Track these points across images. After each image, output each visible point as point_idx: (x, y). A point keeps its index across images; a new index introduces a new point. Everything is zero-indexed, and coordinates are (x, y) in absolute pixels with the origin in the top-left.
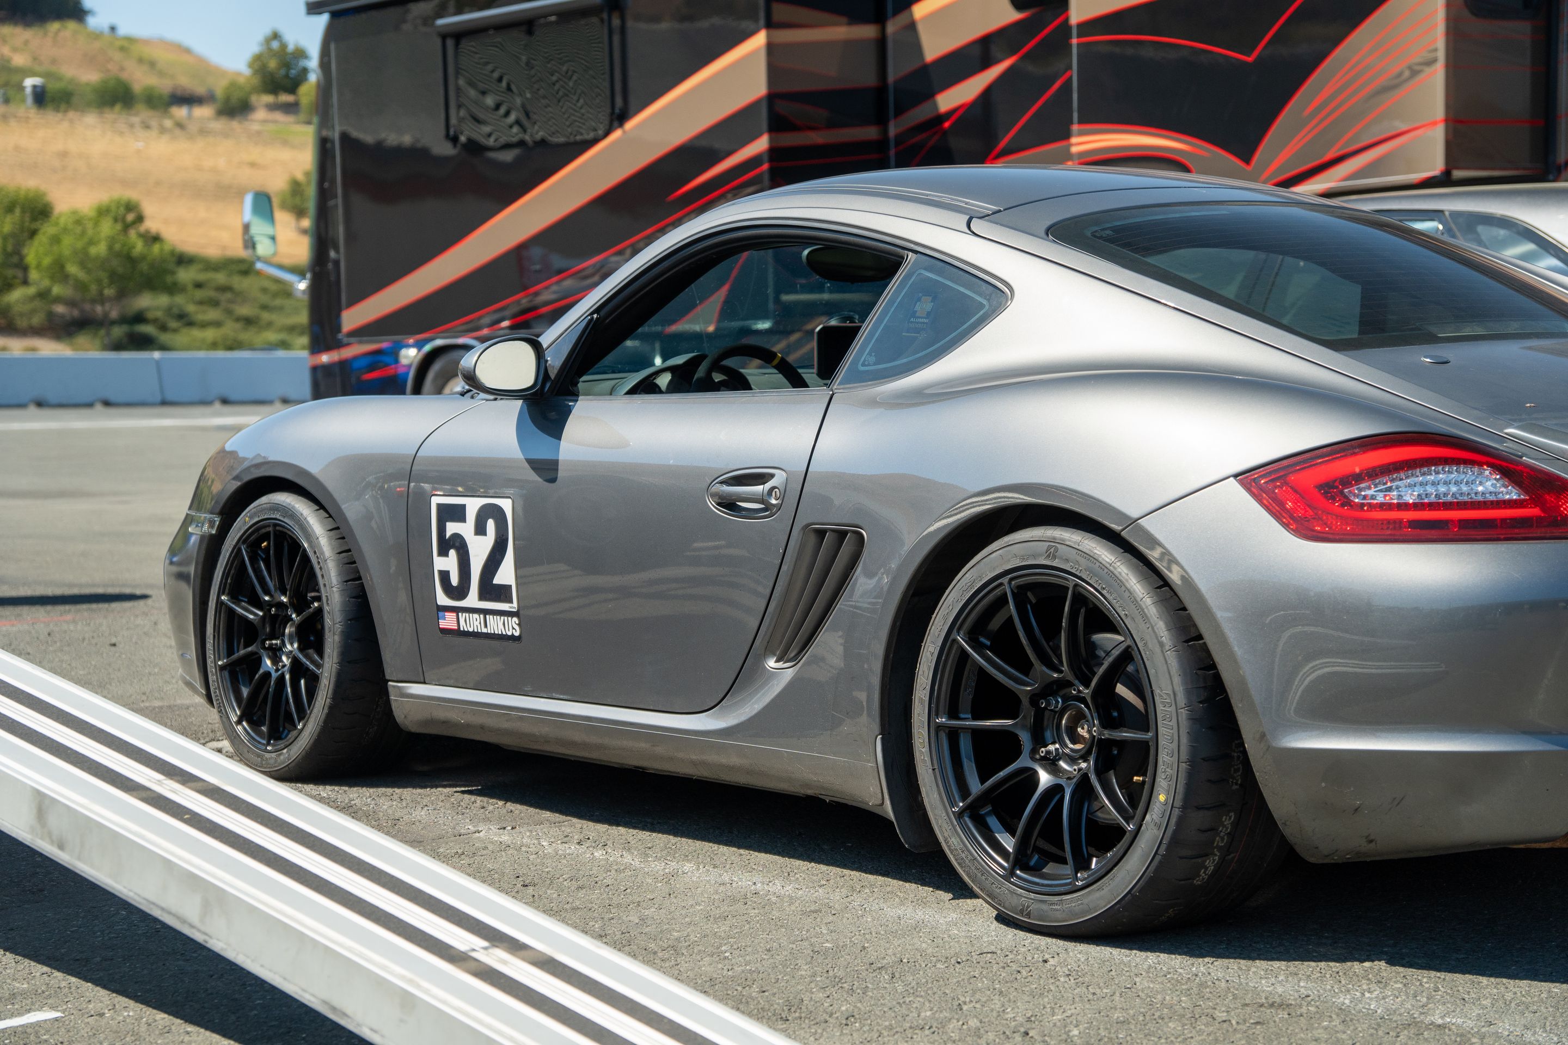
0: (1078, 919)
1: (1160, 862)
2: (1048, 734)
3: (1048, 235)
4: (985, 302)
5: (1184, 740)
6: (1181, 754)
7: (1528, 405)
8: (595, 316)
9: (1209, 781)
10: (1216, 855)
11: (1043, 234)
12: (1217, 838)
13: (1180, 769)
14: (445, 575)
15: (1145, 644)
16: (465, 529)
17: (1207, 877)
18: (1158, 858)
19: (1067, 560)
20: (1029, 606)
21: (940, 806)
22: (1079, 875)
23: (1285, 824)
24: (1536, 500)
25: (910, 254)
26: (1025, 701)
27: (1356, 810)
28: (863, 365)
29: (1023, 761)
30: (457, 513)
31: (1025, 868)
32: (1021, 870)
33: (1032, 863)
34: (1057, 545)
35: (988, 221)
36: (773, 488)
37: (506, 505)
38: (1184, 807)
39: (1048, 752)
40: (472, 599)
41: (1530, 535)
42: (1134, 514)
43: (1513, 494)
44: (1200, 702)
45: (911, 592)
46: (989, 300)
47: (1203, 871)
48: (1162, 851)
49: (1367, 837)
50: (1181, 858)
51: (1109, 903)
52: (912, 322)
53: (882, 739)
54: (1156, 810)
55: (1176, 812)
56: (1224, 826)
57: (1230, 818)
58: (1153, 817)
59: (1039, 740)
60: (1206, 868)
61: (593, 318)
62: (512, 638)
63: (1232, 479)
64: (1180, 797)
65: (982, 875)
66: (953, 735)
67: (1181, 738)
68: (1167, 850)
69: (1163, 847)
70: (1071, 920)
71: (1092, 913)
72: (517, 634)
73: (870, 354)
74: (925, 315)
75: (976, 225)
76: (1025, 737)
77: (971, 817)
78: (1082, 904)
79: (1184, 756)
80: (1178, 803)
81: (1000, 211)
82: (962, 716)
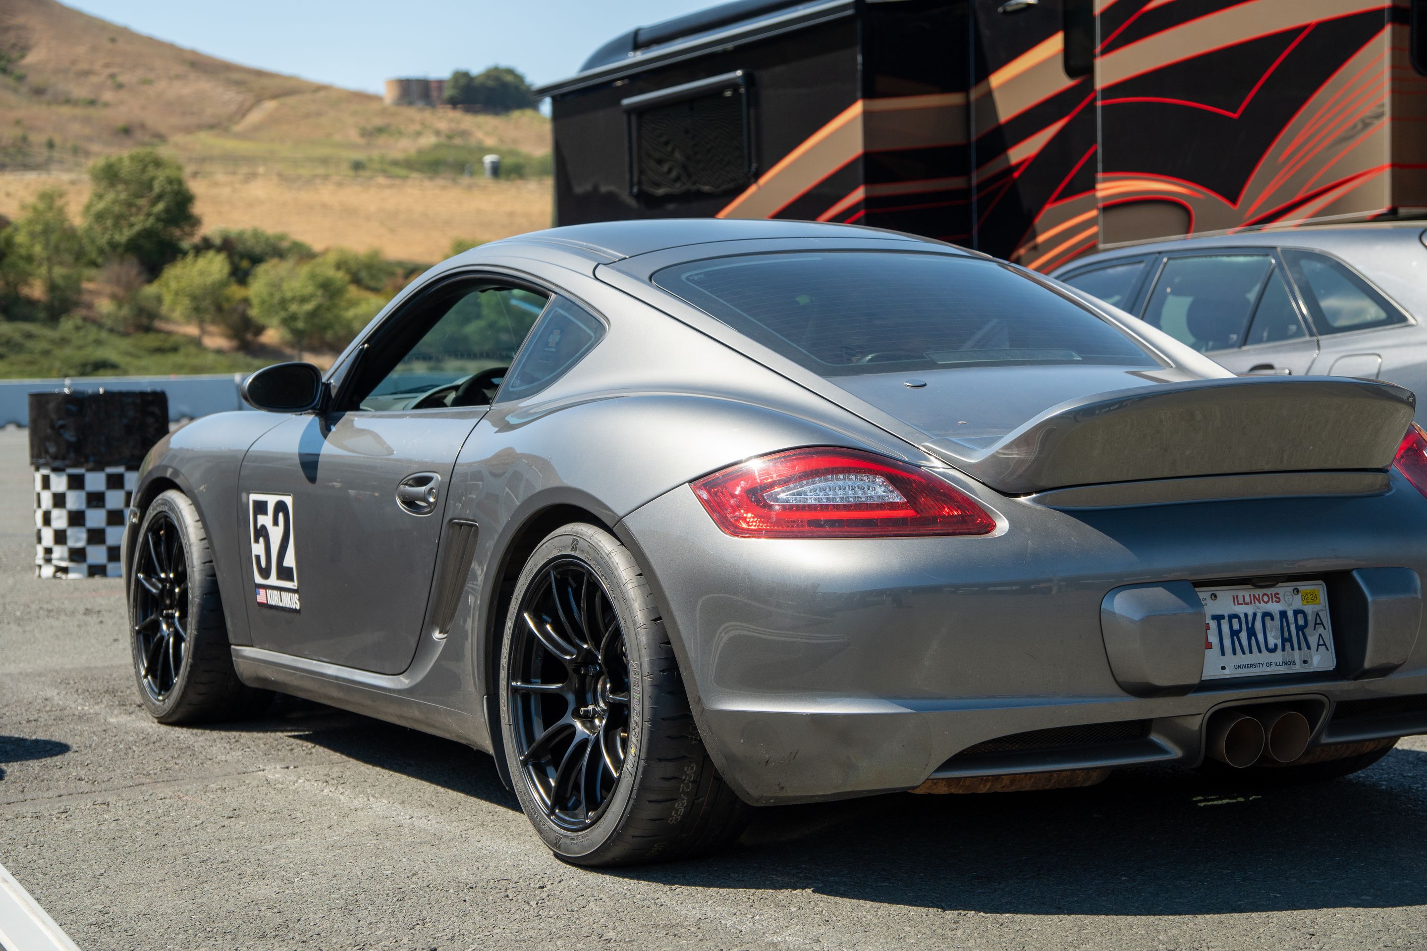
0: (587, 851)
1: (633, 805)
2: (589, 696)
3: (651, 280)
4: (592, 334)
5: (647, 703)
6: (644, 715)
7: (960, 422)
8: (366, 346)
9: (669, 737)
10: (684, 799)
11: (646, 278)
12: (682, 785)
13: (644, 727)
14: (258, 558)
15: (625, 622)
16: (265, 520)
17: (679, 817)
18: (632, 801)
19: (583, 551)
20: (570, 589)
21: (513, 757)
22: (590, 814)
23: (723, 773)
24: (912, 500)
25: (553, 294)
26: (570, 668)
27: (767, 762)
28: (512, 387)
29: (567, 719)
30: (261, 508)
31: (564, 809)
32: (560, 809)
33: (570, 804)
34: (578, 538)
35: (613, 268)
36: (432, 489)
37: (288, 500)
38: (648, 759)
39: (587, 712)
40: (273, 580)
41: (900, 533)
42: (621, 513)
43: (896, 497)
44: (661, 671)
45: (502, 576)
46: (595, 333)
47: (674, 812)
48: (634, 796)
49: (779, 785)
50: (650, 801)
51: (604, 838)
52: (545, 351)
53: (487, 699)
54: (629, 761)
55: (642, 762)
56: (687, 775)
57: (692, 768)
58: (628, 766)
59: (582, 701)
60: (677, 811)
61: (363, 348)
62: (295, 611)
63: (687, 484)
64: (644, 750)
65: (535, 814)
66: (526, 696)
67: (644, 701)
68: (637, 794)
69: (635, 792)
70: (583, 852)
71: (594, 847)
72: (298, 608)
73: (517, 377)
74: (554, 346)
75: (603, 272)
76: (571, 698)
77: (534, 766)
78: (588, 839)
79: (647, 716)
80: (643, 756)
81: (625, 258)
82: (533, 680)
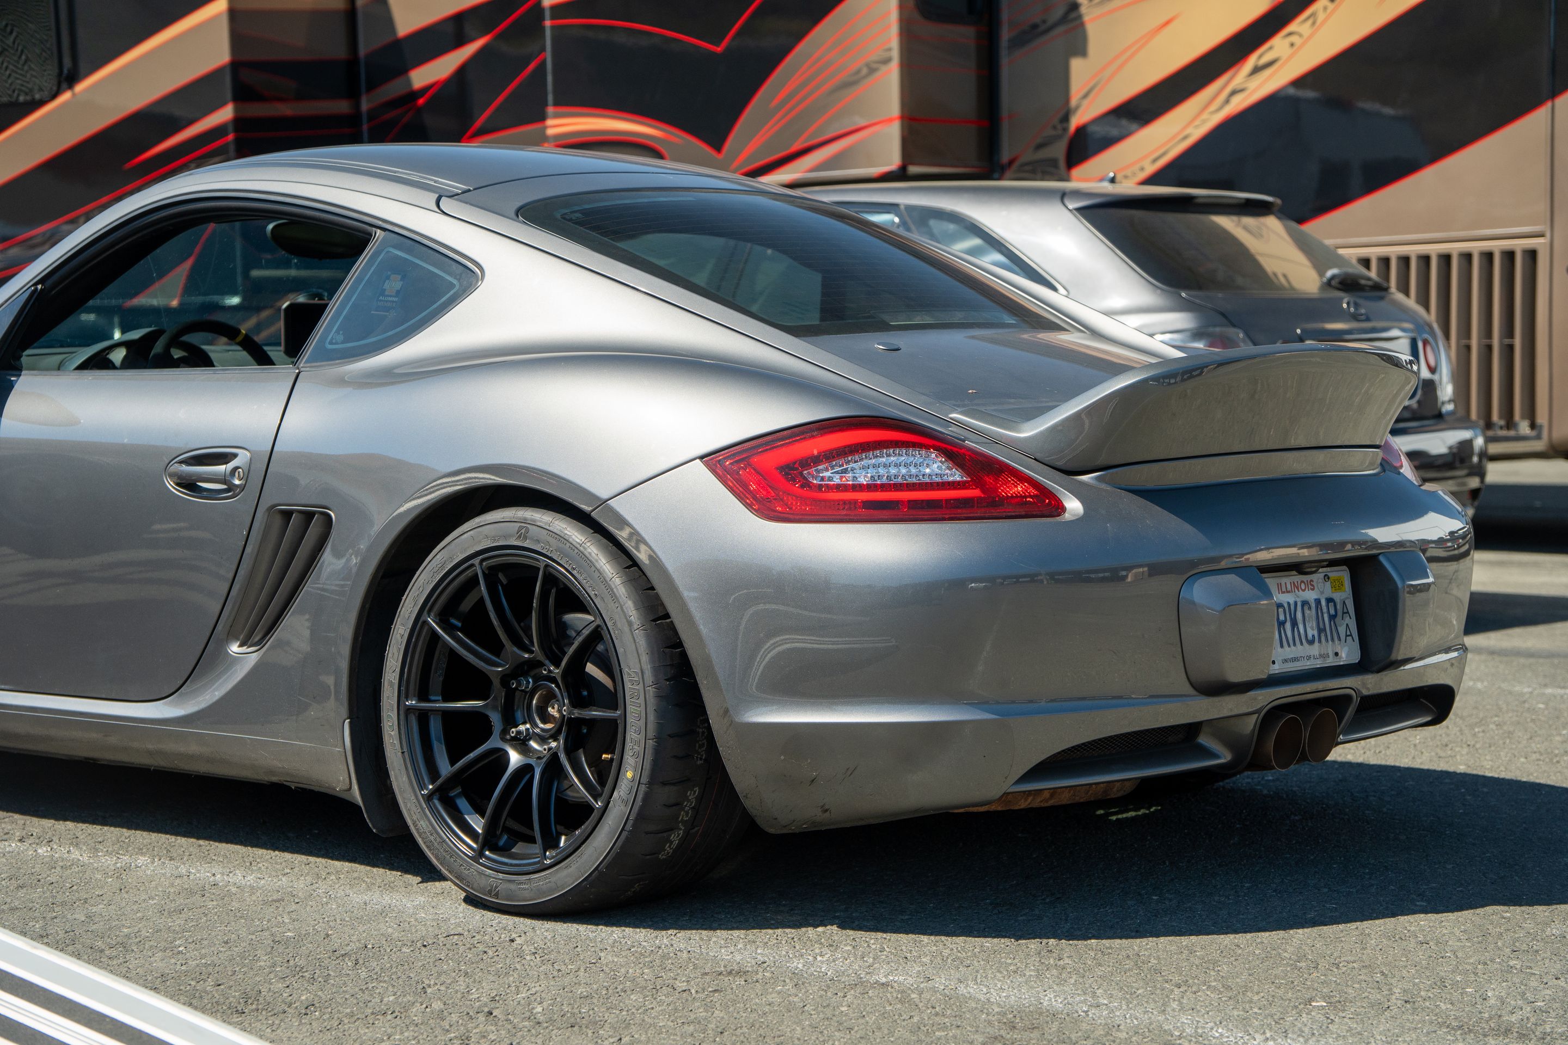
0: (545, 897)
1: (627, 838)
2: (519, 715)
3: (518, 216)
4: (455, 282)
5: (652, 718)
6: (648, 732)
7: (970, 391)
8: (39, 287)
9: (675, 757)
10: (681, 829)
11: (513, 215)
12: (682, 813)
13: (647, 746)
15: (615, 624)
17: (671, 851)
18: (625, 834)
19: (538, 541)
20: (500, 588)
21: (409, 790)
22: (548, 853)
23: (746, 797)
24: (976, 482)
25: (379, 231)
26: (496, 682)
27: (813, 780)
28: (331, 343)
29: (494, 742)
31: (494, 849)
32: (490, 850)
33: (501, 843)
34: (528, 526)
35: (457, 200)
36: (236, 468)
38: (651, 783)
39: (519, 733)
41: (971, 515)
42: (604, 495)
43: (956, 476)
44: (667, 680)
45: (381, 574)
46: (459, 280)
47: (668, 845)
48: (629, 827)
49: (822, 807)
50: (647, 833)
51: (577, 880)
52: (381, 301)
53: (351, 723)
54: (623, 787)
55: (643, 788)
56: (689, 801)
57: (695, 792)
58: (621, 793)
59: (510, 721)
60: (671, 842)
61: (36, 289)
63: (698, 460)
64: (646, 773)
65: (451, 857)
66: (423, 717)
67: (648, 715)
68: (634, 825)
69: (630, 823)
70: (539, 898)
71: (559, 891)
73: (337, 332)
74: (394, 294)
75: (446, 204)
76: (495, 718)
77: (440, 800)
78: (550, 882)
79: (651, 734)
80: (645, 779)
81: (469, 191)
82: (433, 698)
